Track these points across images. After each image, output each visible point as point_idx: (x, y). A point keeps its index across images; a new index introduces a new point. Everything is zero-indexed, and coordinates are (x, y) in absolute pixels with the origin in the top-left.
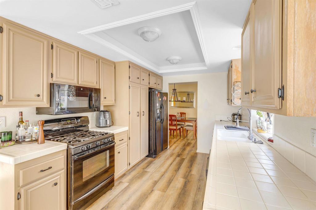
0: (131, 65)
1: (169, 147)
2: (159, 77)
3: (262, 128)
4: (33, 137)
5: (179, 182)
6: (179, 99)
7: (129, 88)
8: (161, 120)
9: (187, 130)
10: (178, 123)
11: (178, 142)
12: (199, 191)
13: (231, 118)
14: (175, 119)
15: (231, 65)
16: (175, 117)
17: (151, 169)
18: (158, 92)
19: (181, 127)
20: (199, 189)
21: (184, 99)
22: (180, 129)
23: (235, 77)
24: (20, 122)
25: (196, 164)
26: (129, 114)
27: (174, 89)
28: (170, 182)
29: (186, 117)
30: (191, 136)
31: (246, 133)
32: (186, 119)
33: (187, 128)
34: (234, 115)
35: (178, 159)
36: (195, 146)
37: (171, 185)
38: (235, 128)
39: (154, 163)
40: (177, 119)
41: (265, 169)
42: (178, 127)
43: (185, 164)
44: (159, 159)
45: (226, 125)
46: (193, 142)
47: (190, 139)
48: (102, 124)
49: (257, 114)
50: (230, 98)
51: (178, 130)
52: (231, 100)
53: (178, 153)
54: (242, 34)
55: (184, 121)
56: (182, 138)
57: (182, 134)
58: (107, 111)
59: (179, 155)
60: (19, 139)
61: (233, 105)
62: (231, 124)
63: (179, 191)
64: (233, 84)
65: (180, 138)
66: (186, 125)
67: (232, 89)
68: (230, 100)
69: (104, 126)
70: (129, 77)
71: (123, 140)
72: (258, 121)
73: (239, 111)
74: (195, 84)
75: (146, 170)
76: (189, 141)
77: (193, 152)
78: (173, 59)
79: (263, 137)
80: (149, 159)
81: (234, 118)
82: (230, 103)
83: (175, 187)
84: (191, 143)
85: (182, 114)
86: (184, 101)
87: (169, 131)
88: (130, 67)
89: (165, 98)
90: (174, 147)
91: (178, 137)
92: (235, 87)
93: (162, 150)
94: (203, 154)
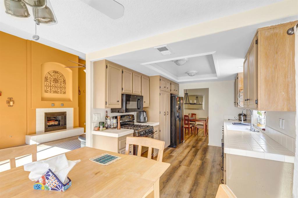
0: (162, 78)
1: (184, 141)
2: (177, 84)
3: (260, 123)
4: (114, 125)
5: (198, 162)
6: (191, 102)
7: (160, 95)
8: (179, 119)
9: (198, 129)
10: (190, 122)
11: (191, 138)
12: (213, 167)
13: (238, 117)
14: (188, 119)
15: (237, 77)
16: (188, 117)
17: (175, 154)
18: (178, 97)
19: (193, 126)
20: (213, 166)
21: (195, 102)
22: (191, 128)
23: (240, 86)
24: (106, 117)
25: (209, 153)
26: (160, 113)
27: (186, 94)
28: (191, 162)
29: (196, 117)
30: (202, 134)
31: (249, 127)
32: (197, 119)
33: (198, 127)
34: (240, 115)
35: (193, 149)
36: (207, 140)
37: (193, 163)
38: (241, 124)
39: (175, 151)
40: (190, 119)
41: (261, 147)
42: (190, 126)
43: (200, 152)
44: (179, 149)
45: (233, 122)
46: (204, 138)
47: (201, 136)
48: (142, 120)
49: (258, 113)
50: (236, 101)
51: (190, 128)
52: (238, 103)
53: (193, 145)
54: (244, 63)
55: (195, 121)
56: (193, 135)
57: (193, 132)
58: (144, 111)
59: (194, 147)
60: (108, 126)
61: (239, 107)
62: (238, 122)
63: (199, 167)
64: (239, 91)
65: (192, 135)
66: (196, 124)
67: (238, 94)
68: (236, 103)
69: (143, 121)
70: (160, 87)
71: (157, 131)
72: (258, 119)
73: (243, 111)
74: (207, 90)
75: (171, 155)
76: (200, 138)
77: (204, 145)
78: (191, 73)
79: (260, 128)
80: (171, 148)
81: (240, 118)
82: (236, 105)
83: (196, 165)
84: (203, 139)
85: (193, 114)
86: (195, 104)
87: (184, 129)
88: (160, 80)
89: (182, 101)
90: (188, 141)
91: (190, 135)
92: (240, 93)
93: (180, 143)
94: (214, 147)
